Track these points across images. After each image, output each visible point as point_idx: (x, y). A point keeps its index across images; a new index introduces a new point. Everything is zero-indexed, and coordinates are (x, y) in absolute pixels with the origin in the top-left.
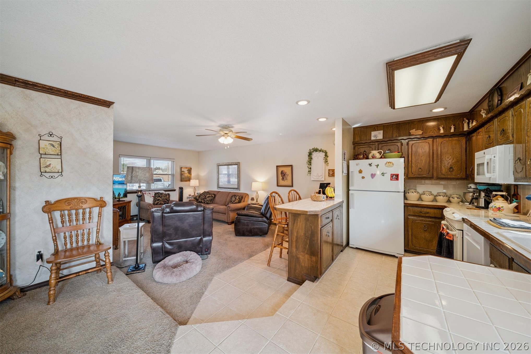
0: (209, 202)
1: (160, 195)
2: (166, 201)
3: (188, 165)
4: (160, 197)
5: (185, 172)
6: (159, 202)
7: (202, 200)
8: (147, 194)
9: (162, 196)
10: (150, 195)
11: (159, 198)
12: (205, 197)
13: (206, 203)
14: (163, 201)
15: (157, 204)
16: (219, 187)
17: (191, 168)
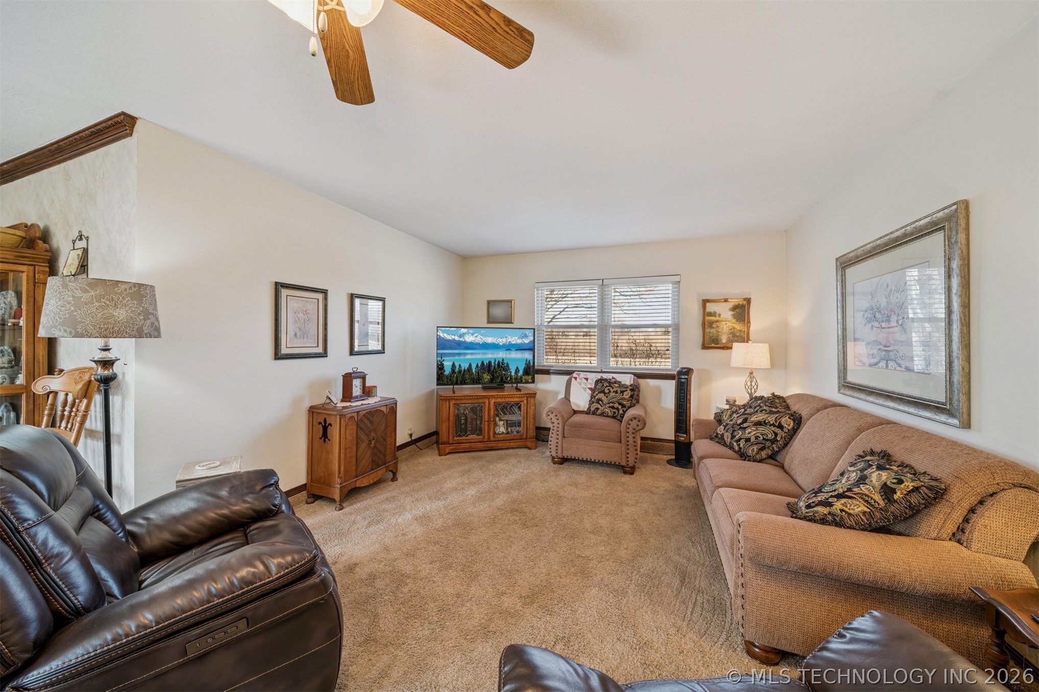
0: (752, 450)
1: (607, 386)
2: (618, 409)
3: (736, 291)
4: (603, 392)
5: (720, 315)
6: (599, 406)
7: (727, 431)
8: (581, 379)
9: (610, 391)
10: (586, 384)
11: (602, 394)
12: (745, 421)
13: (737, 448)
14: (610, 407)
15: (594, 413)
16: (846, 385)
17: (748, 301)
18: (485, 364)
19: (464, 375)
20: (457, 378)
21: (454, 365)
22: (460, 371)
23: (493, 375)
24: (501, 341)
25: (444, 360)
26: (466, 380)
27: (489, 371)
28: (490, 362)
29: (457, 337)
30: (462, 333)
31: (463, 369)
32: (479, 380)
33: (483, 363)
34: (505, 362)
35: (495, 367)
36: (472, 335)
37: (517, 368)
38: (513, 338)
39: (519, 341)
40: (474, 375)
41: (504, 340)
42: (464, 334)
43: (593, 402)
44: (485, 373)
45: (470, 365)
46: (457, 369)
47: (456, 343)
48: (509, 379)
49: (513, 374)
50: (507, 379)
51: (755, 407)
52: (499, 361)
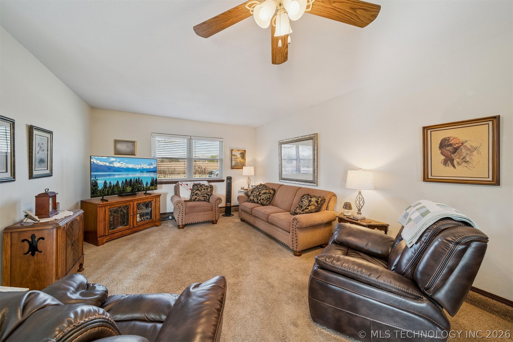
0: (265, 202)
1: (200, 187)
2: (206, 197)
3: (242, 147)
4: (198, 190)
5: (236, 156)
6: (197, 197)
7: (255, 198)
8: (184, 185)
9: (202, 189)
10: (187, 187)
11: (198, 191)
12: (260, 193)
13: (260, 203)
14: (202, 196)
15: (194, 200)
16: (282, 179)
17: (245, 151)
18: (128, 181)
19: (113, 188)
20: (108, 191)
21: (105, 183)
22: (110, 187)
23: (133, 188)
24: (137, 167)
25: (97, 180)
26: (115, 192)
27: (130, 185)
28: (131, 180)
29: (108, 164)
30: (111, 161)
31: (112, 185)
32: (124, 191)
33: (126, 180)
34: (140, 179)
35: (134, 182)
36: (119, 162)
37: (147, 182)
38: (145, 165)
39: (148, 167)
40: (120, 188)
41: (140, 166)
42: (113, 161)
43: (193, 195)
44: (127, 187)
45: (118, 182)
46: (108, 185)
47: (107, 168)
48: (142, 189)
49: (145, 186)
50: (141, 189)
51: (261, 188)
52: (136, 179)
